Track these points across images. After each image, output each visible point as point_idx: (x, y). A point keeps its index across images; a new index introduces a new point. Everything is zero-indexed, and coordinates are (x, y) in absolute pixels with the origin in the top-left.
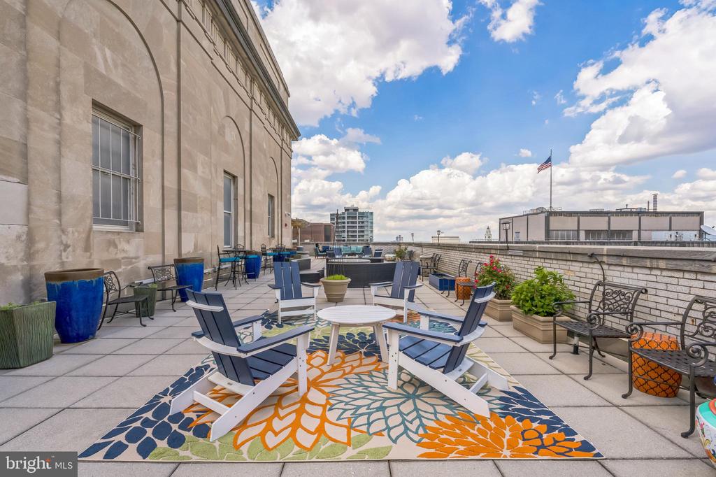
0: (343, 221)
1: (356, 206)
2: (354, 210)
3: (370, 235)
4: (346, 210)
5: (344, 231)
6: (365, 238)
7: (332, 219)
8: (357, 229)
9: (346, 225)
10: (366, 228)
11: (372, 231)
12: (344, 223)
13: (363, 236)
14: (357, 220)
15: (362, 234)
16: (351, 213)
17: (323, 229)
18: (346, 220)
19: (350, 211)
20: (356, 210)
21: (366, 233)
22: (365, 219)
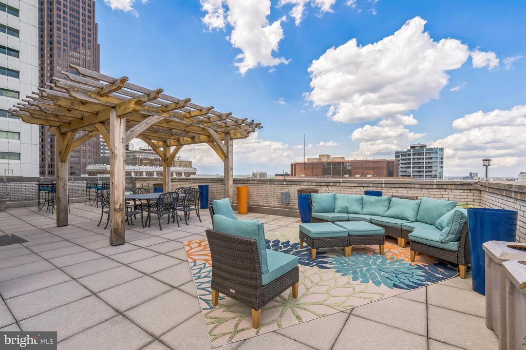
0: (408, 157)
1: (422, 143)
2: (421, 147)
3: (439, 170)
4: (412, 147)
5: (409, 167)
6: (433, 173)
7: (397, 156)
8: (424, 165)
9: (412, 161)
10: (434, 164)
11: (442, 167)
12: (409, 159)
13: (431, 171)
14: (425, 157)
15: (429, 169)
16: (417, 150)
17: (385, 165)
18: (412, 157)
19: (416, 148)
20: (423, 147)
21: (434, 169)
22: (432, 156)
